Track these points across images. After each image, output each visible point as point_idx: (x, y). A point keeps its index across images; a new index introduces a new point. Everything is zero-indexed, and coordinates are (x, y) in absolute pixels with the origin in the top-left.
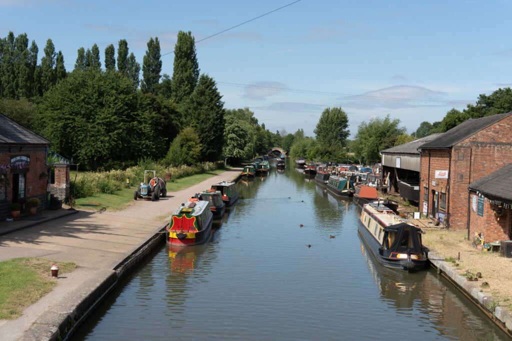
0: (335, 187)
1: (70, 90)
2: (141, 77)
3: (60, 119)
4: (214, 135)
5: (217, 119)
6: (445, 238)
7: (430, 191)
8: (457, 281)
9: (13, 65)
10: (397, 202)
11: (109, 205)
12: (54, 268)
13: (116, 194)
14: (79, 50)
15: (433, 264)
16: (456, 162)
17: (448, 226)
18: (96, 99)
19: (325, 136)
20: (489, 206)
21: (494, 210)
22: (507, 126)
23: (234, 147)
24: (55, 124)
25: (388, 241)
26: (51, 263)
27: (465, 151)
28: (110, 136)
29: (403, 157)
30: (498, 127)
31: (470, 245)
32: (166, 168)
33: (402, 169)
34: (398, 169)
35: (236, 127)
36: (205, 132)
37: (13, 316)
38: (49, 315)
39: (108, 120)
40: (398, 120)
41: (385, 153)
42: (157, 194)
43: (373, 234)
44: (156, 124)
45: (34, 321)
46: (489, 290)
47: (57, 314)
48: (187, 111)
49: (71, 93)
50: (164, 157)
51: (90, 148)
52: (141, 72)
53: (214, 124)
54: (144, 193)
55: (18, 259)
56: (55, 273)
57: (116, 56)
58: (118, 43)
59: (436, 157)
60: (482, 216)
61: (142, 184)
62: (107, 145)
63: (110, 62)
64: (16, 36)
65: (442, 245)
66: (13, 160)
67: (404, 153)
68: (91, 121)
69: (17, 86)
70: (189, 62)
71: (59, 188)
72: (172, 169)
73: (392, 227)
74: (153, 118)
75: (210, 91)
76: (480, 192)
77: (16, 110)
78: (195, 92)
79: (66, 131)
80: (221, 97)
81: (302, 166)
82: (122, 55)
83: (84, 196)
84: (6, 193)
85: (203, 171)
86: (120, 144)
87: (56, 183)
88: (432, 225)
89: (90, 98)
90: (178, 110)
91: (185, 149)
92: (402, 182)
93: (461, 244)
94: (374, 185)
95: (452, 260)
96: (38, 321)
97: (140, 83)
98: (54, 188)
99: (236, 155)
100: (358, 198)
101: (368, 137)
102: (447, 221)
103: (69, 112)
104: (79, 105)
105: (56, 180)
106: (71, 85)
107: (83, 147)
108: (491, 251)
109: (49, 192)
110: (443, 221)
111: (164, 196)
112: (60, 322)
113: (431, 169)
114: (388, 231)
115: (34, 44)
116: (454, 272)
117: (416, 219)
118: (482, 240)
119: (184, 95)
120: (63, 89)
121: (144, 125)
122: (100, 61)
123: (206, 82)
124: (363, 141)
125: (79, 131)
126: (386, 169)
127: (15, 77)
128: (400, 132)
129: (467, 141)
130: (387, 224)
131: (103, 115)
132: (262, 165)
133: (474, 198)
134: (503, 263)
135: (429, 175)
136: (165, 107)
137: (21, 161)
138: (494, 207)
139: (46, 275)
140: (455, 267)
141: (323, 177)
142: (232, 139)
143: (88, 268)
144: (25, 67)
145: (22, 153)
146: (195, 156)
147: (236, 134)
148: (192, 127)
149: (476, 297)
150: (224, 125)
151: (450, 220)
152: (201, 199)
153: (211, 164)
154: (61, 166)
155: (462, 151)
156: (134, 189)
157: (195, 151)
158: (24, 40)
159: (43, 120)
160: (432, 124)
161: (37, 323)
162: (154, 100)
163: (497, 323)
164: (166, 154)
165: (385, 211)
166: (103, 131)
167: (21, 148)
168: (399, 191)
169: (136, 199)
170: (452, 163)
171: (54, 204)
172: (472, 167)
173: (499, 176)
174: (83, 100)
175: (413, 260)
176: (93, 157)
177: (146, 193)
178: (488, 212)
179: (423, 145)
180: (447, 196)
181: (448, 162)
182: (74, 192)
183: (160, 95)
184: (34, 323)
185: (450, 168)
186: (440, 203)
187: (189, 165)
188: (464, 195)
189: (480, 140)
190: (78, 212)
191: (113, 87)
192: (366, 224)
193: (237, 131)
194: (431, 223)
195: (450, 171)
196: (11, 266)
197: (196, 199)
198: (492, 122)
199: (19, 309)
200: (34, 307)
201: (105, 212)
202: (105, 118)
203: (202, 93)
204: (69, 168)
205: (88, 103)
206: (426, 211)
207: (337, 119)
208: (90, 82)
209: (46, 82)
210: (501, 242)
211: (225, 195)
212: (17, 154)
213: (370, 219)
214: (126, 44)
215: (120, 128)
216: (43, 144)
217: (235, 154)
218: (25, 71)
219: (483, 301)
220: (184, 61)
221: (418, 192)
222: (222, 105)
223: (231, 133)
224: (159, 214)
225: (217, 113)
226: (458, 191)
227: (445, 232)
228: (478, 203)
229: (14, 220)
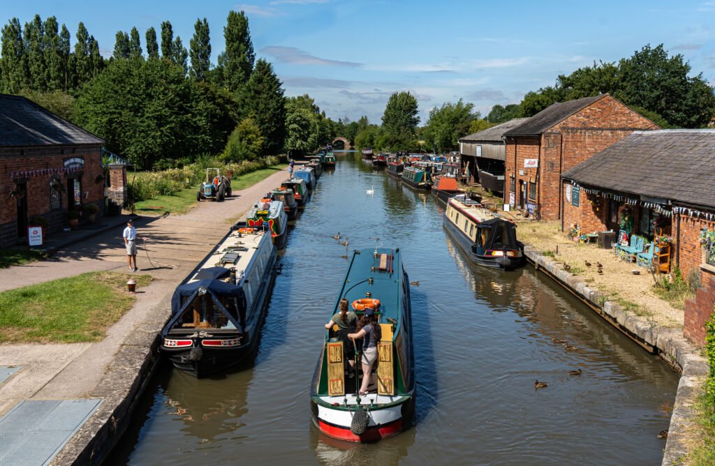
0: (411, 180)
1: (114, 81)
2: (189, 64)
3: (104, 113)
4: (274, 126)
5: (277, 109)
6: (538, 231)
7: (517, 181)
8: (559, 276)
9: (42, 53)
10: (480, 194)
11: (172, 208)
12: (130, 282)
13: (176, 196)
14: (117, 35)
15: (529, 259)
16: (546, 149)
17: (539, 217)
18: (144, 90)
19: (394, 124)
20: (586, 196)
21: (590, 200)
22: (598, 110)
23: (297, 138)
24: (99, 119)
25: (481, 237)
26: (125, 277)
27: (555, 137)
28: (162, 131)
29: (483, 145)
30: (588, 111)
31: (565, 237)
32: (226, 164)
33: (485, 158)
34: (478, 158)
35: (298, 116)
36: (266, 123)
37: (97, 338)
38: (137, 335)
39: (159, 113)
40: (472, 105)
41: (464, 141)
42: (222, 194)
43: (463, 230)
44: (211, 116)
45: (122, 343)
46: (594, 285)
47: (146, 333)
48: (243, 100)
49: (115, 83)
50: (222, 152)
51: (140, 144)
52: (189, 58)
53: (274, 114)
54: (207, 193)
55: (88, 274)
56: (132, 288)
57: (159, 41)
58: (160, 26)
59: (523, 144)
60: (578, 206)
61: (204, 183)
62: (159, 141)
63: (152, 48)
64: (44, 20)
65: (537, 239)
66: (66, 163)
67: (485, 141)
68: (140, 114)
69: (49, 77)
70: (242, 45)
71: (116, 191)
72: (232, 165)
73: (485, 223)
74: (207, 109)
75: (269, 78)
76: (575, 181)
77: (52, 105)
78: (251, 80)
79: (111, 127)
80: (280, 84)
81: (369, 157)
82: (167, 39)
83: (141, 200)
84: (61, 200)
85: (265, 167)
86: (173, 140)
87: (112, 186)
88: (521, 217)
89: (137, 89)
90: (234, 100)
91: (244, 142)
92: (483, 172)
93: (556, 237)
94: (452, 176)
95: (550, 254)
96: (126, 343)
97: (188, 71)
98: (110, 192)
99: (299, 147)
100: (436, 191)
101: (440, 124)
102: (538, 212)
103: (114, 105)
104: (124, 97)
105: (111, 183)
106: (114, 75)
107: (132, 144)
108: (588, 242)
109: (106, 197)
110: (533, 212)
111: (229, 195)
112: (151, 342)
113: (517, 157)
114: (481, 227)
115: (64, 28)
116: (555, 267)
117: (507, 212)
118: (579, 231)
119: (239, 82)
120: (106, 79)
121: (198, 117)
122: (141, 46)
123: (263, 68)
124: (435, 127)
125: (126, 126)
126: (465, 158)
127: (46, 67)
128: (474, 118)
129: (557, 127)
130: (479, 219)
131: (152, 108)
132: (329, 158)
133: (568, 189)
134: (602, 255)
135: (516, 164)
136: (220, 96)
137: (75, 163)
138: (590, 197)
139: (121, 290)
140: (555, 262)
141: (395, 169)
142: (294, 130)
143: (166, 280)
144: (56, 55)
145: (75, 154)
146: (256, 150)
147: (298, 124)
148: (251, 118)
149: (582, 293)
150: (285, 115)
151: (541, 211)
152: (273, 199)
153: (273, 158)
154: (116, 167)
155: (552, 138)
156: (197, 189)
157: (256, 145)
158: (53, 24)
159: (85, 115)
160: (505, 107)
161: (126, 345)
162: (207, 89)
163: (607, 318)
164: (224, 148)
165: (473, 205)
166: (153, 125)
167: (74, 149)
168: (480, 181)
169: (199, 200)
170: (542, 150)
171: (113, 209)
172: (563, 155)
173: (593, 163)
174: (129, 92)
175: (509, 258)
176: (144, 154)
177: (210, 194)
178: (583, 202)
179: (508, 132)
180: (537, 186)
181: (537, 149)
182: (132, 195)
183: (214, 84)
184: (122, 345)
185: (539, 156)
186: (529, 193)
187: (251, 160)
188: (555, 184)
189: (571, 125)
190: (141, 217)
191: (162, 76)
192: (453, 220)
193: (299, 121)
194: (520, 215)
195: (539, 159)
196: (82, 283)
197: (269, 200)
198: (582, 106)
199: (102, 329)
200: (117, 326)
201: (169, 217)
202: (156, 111)
203: (260, 81)
204: (125, 170)
205: (135, 95)
206: (513, 202)
207: (405, 105)
208: (135, 72)
209: (81, 72)
210: (599, 233)
211: (297, 194)
212: (70, 155)
213: (458, 214)
214: (170, 27)
215: (172, 122)
216: (97, 144)
217: (297, 146)
218: (57, 59)
219: (590, 296)
220: (236, 45)
221: (503, 182)
222: (282, 93)
223: (293, 123)
224: (228, 217)
225: (278, 101)
226: (549, 180)
227: (537, 224)
228: (573, 193)
229: (72, 230)
